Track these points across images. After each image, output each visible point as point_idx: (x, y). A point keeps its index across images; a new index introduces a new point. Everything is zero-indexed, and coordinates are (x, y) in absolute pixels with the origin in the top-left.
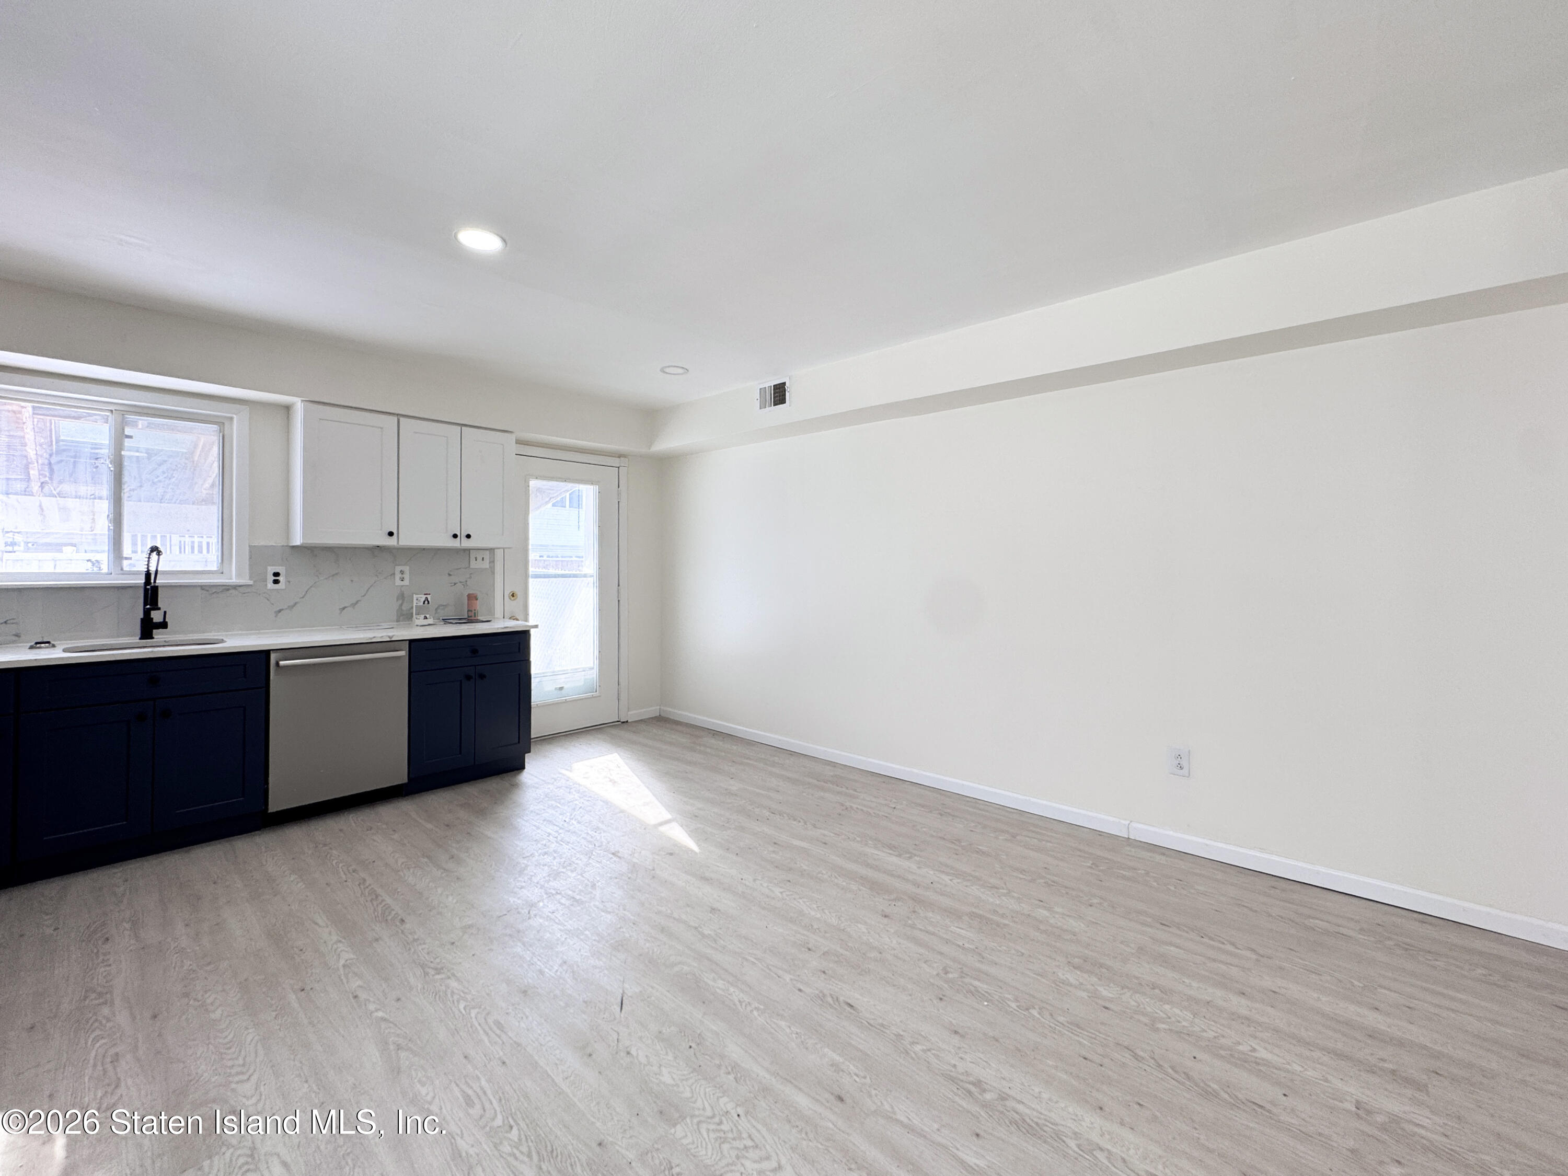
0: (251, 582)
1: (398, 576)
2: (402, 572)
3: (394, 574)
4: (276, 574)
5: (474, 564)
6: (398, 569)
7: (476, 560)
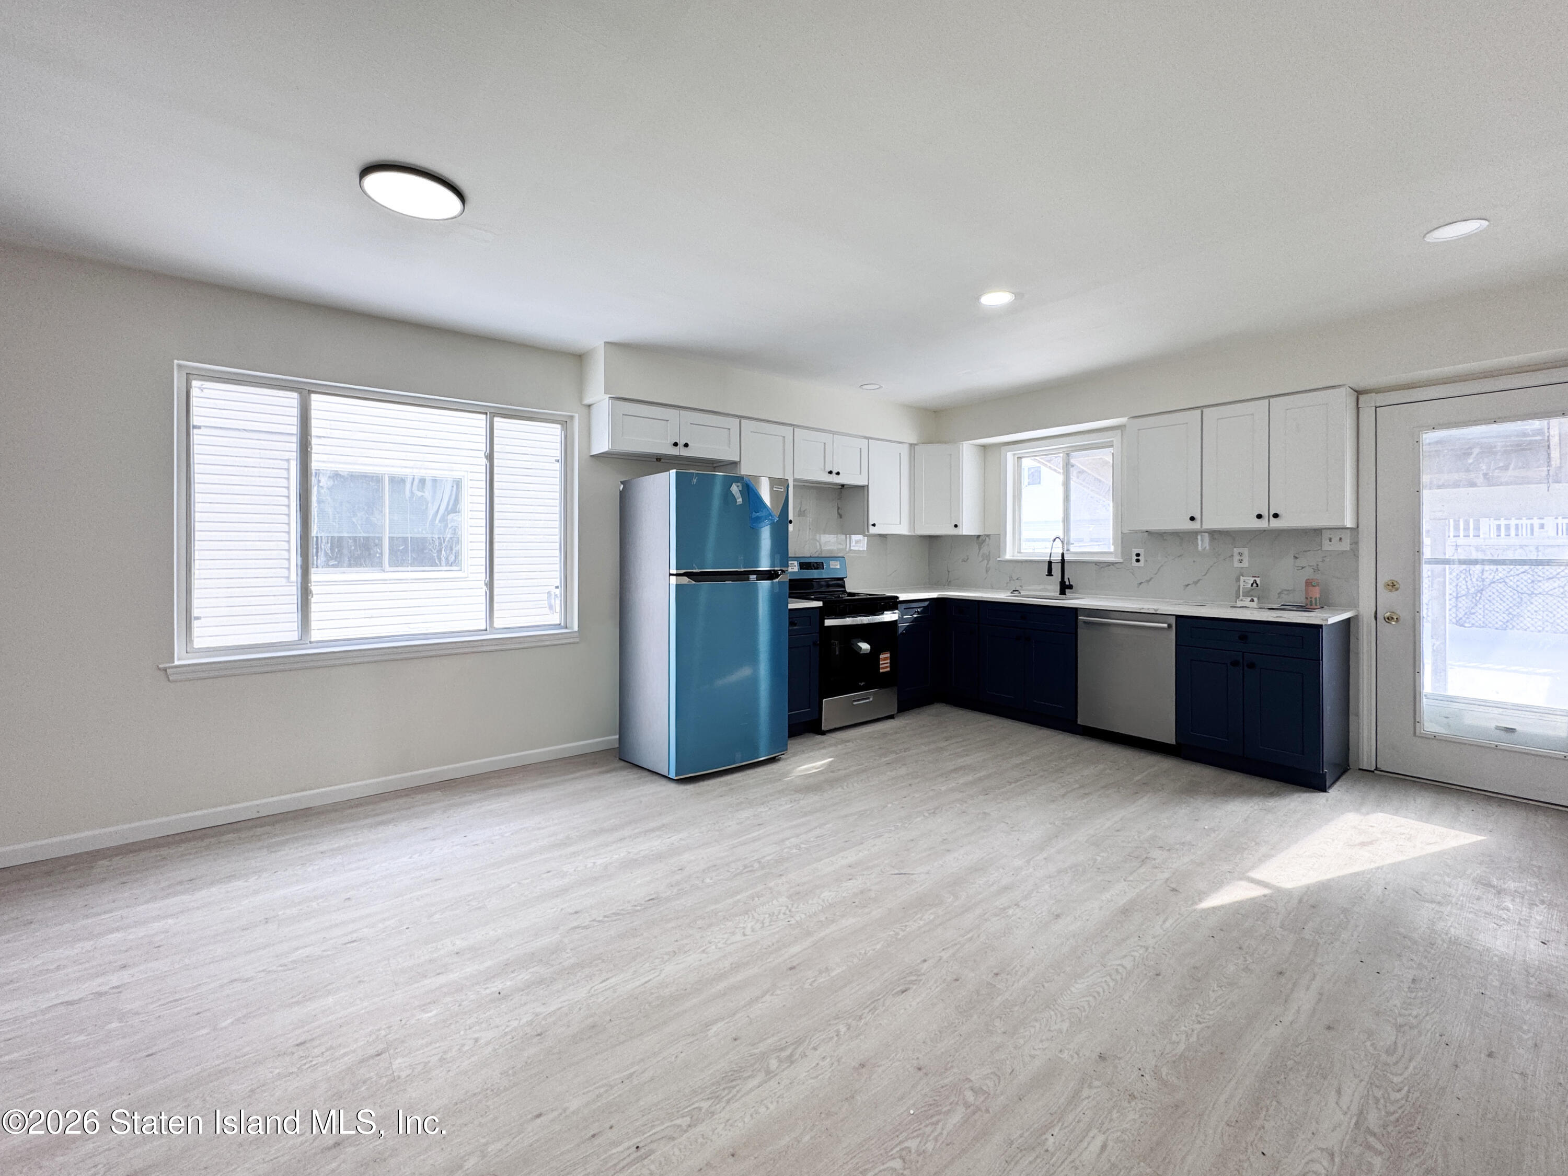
0: (1121, 560)
1: (1237, 558)
2: (1240, 554)
3: (1232, 556)
4: (1138, 555)
5: (1327, 546)
6: (1236, 551)
7: (1330, 541)
